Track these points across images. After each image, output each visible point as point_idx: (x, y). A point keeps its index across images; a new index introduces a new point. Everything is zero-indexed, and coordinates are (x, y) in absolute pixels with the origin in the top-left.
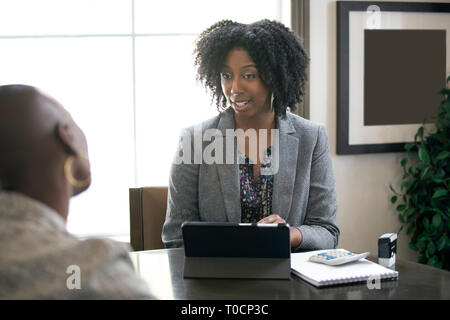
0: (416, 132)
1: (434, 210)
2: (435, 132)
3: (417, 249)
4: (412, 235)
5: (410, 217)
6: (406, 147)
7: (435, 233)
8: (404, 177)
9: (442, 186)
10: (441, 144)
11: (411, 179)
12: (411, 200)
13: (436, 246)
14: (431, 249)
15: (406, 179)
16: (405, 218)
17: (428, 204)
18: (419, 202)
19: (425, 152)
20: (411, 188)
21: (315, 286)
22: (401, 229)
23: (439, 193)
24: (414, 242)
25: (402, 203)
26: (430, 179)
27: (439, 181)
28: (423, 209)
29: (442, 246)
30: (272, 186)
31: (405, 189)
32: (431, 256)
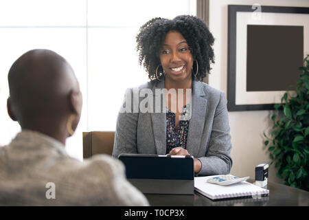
0: (283, 95)
1: (294, 150)
2: (295, 96)
3: (282, 178)
4: (279, 168)
5: (277, 155)
6: (275, 106)
7: (295, 166)
8: (274, 128)
9: (300, 133)
10: (299, 105)
11: (278, 129)
12: (278, 144)
13: (296, 175)
14: (292, 177)
15: (276, 129)
16: (274, 156)
17: (291, 146)
18: (284, 145)
19: (289, 109)
20: (279, 135)
21: (211, 199)
22: (272, 163)
23: (298, 139)
24: (280, 172)
25: (272, 145)
26: (292, 128)
27: (298, 130)
28: (287, 149)
29: (299, 176)
30: (187, 132)
31: (274, 136)
32: (292, 182)
